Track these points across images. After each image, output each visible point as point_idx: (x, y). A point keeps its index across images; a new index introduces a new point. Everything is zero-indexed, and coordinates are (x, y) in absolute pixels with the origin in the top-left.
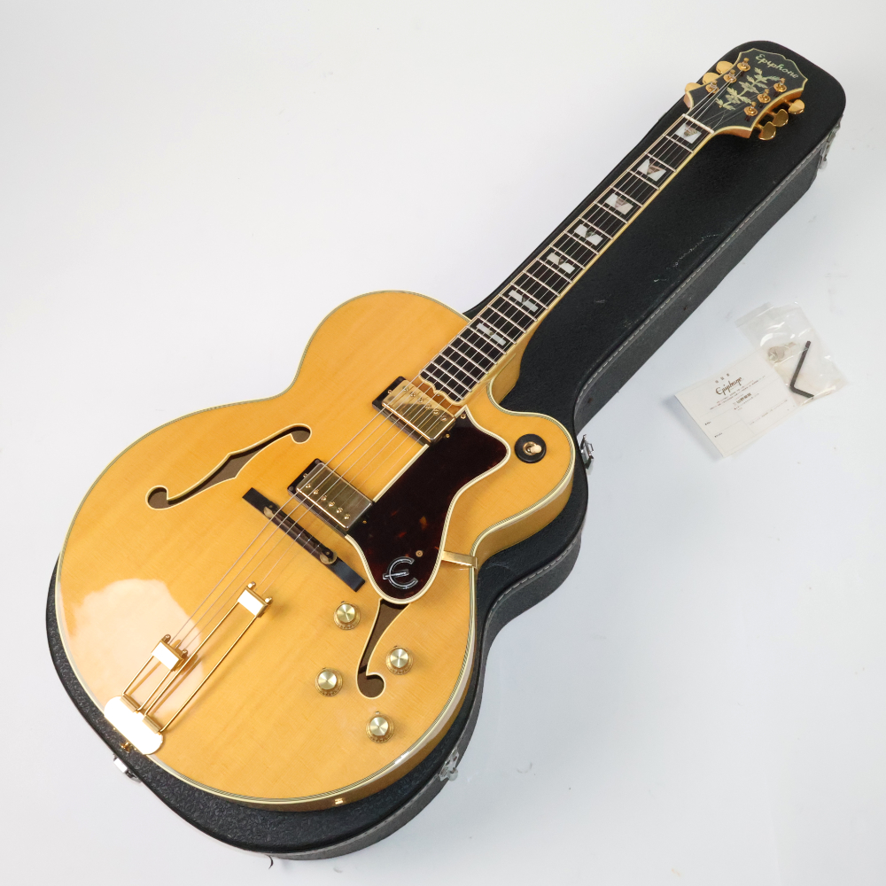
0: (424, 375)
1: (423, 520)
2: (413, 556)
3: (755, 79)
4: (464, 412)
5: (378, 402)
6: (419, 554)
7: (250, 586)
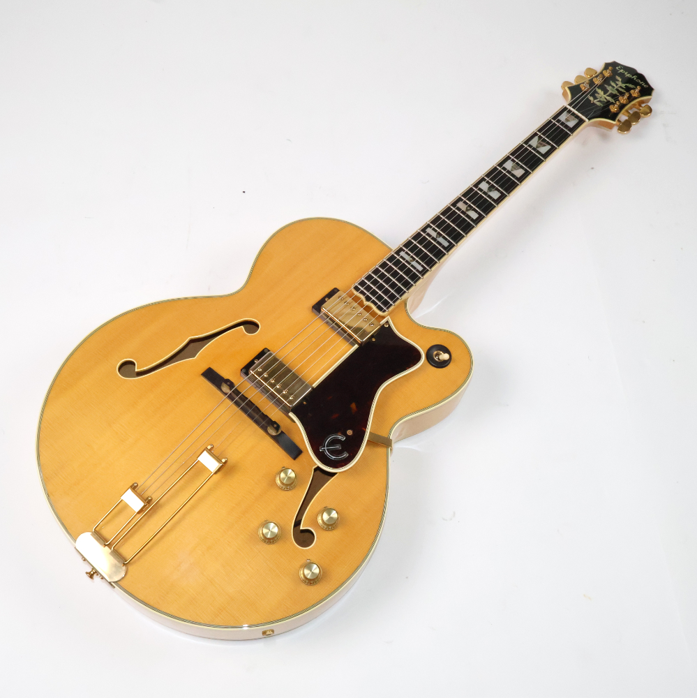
0: (357, 288)
1: (353, 406)
2: (345, 434)
3: (617, 85)
4: (387, 322)
5: (317, 307)
6: (350, 432)
7: (209, 447)
